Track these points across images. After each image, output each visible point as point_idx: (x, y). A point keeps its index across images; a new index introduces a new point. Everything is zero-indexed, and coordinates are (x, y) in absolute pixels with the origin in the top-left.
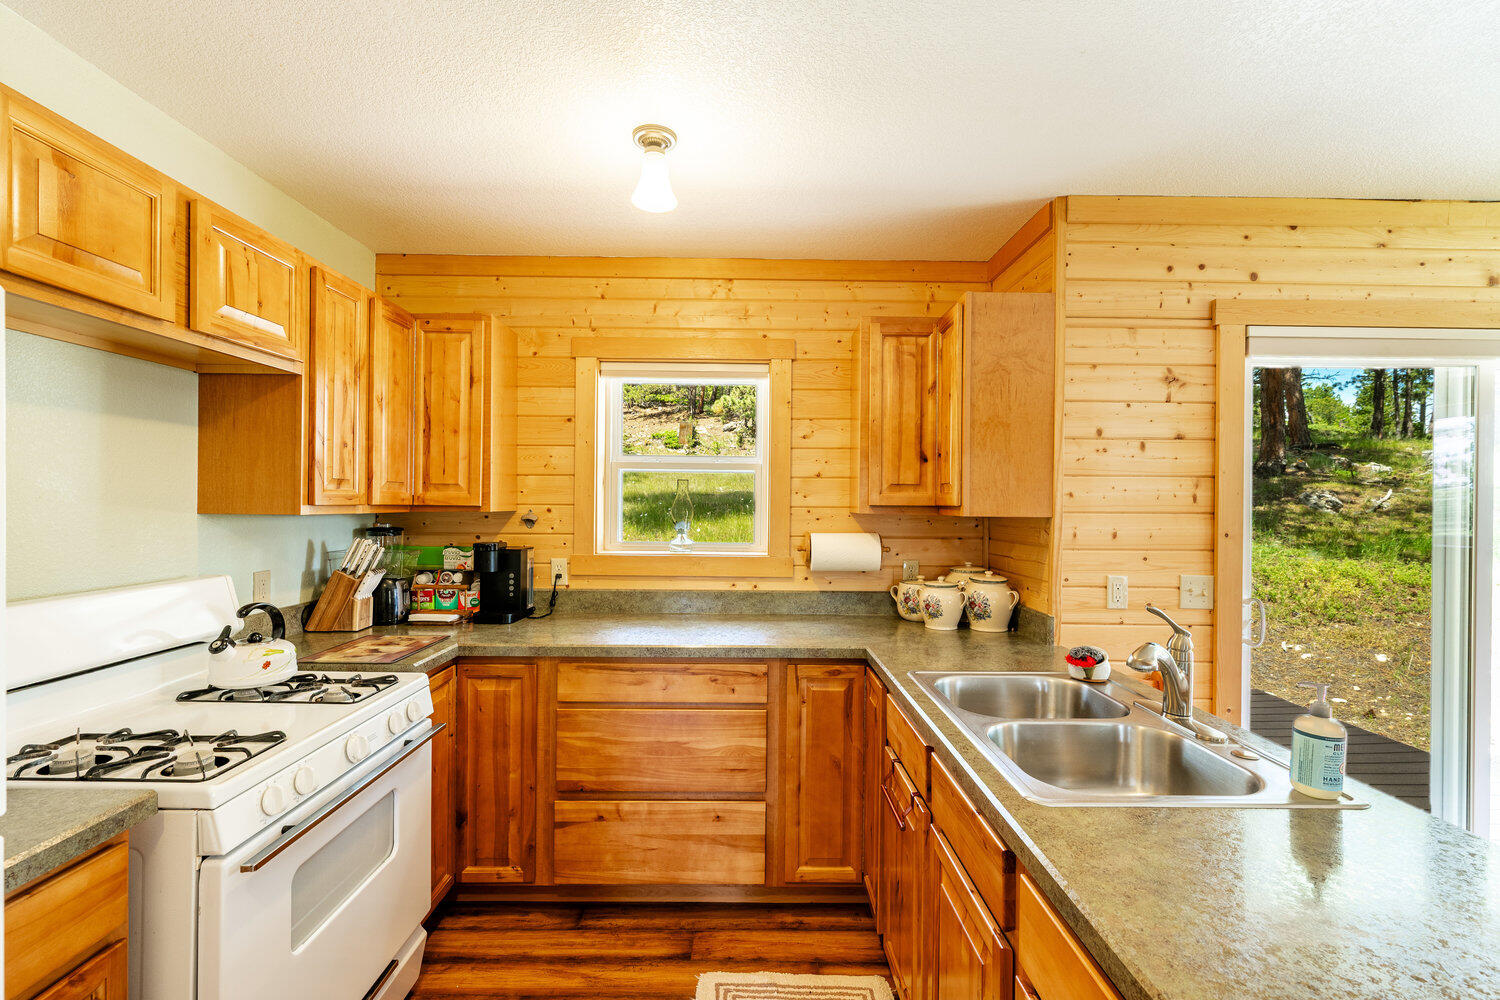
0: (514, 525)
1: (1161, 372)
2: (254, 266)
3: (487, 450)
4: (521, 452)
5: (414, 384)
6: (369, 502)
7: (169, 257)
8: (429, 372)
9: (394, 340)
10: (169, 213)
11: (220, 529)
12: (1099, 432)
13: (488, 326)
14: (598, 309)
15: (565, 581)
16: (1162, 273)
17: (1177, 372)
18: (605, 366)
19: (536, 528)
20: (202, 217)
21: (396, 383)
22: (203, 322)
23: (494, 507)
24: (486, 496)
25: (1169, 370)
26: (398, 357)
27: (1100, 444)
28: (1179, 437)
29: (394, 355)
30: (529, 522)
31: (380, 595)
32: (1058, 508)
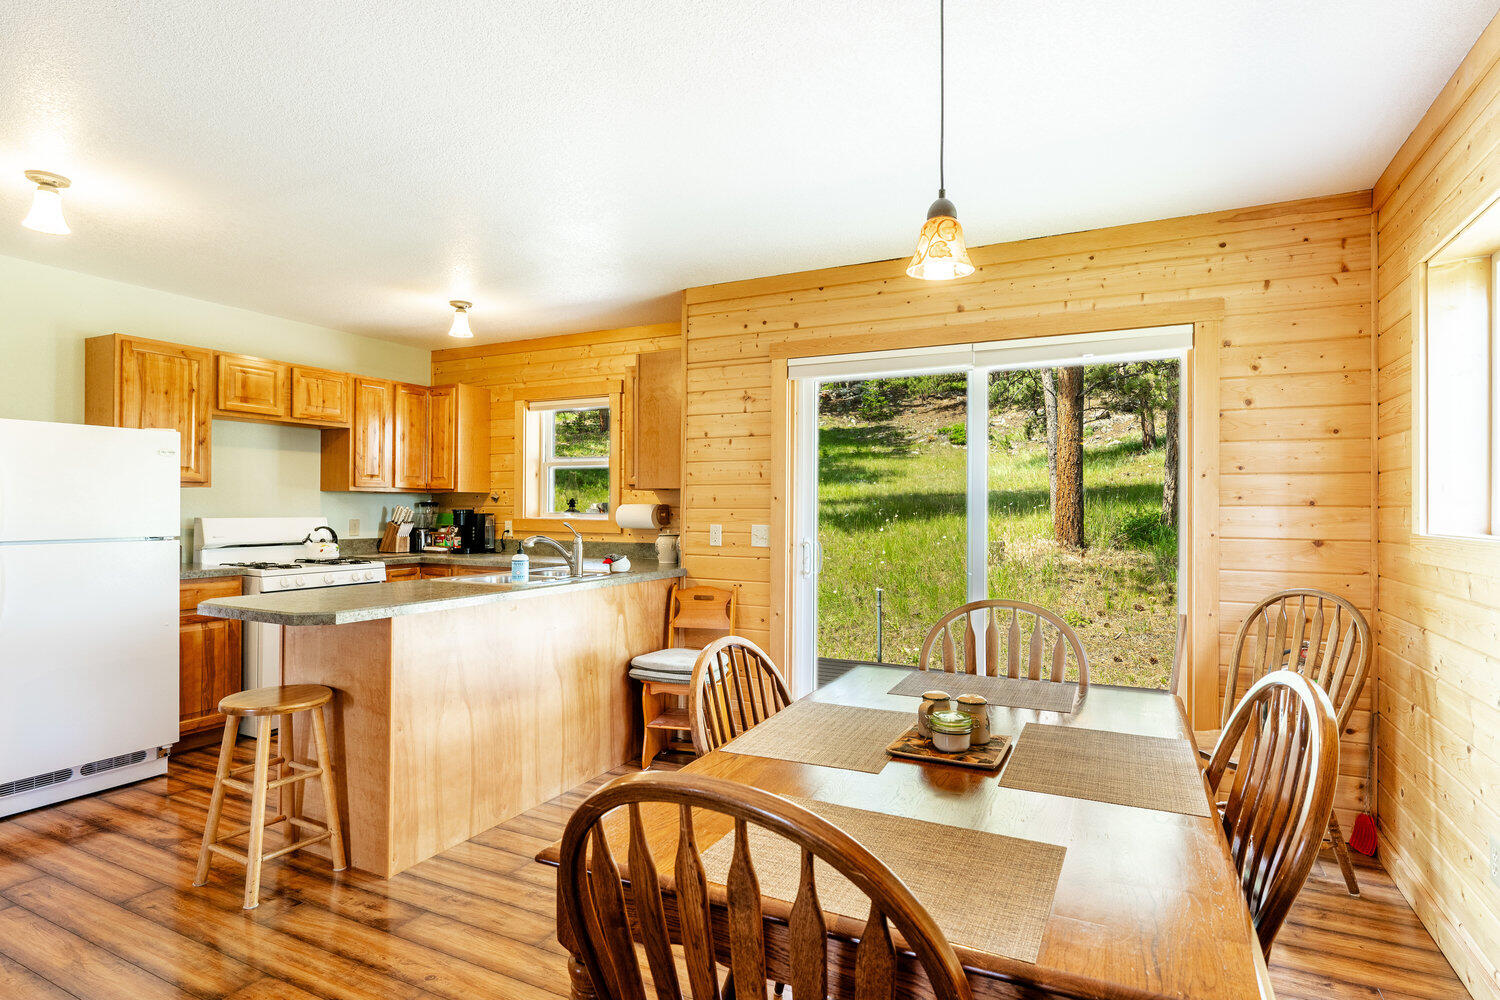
0: (489, 501)
1: (741, 393)
2: (321, 387)
3: (456, 458)
4: (492, 459)
5: (426, 425)
6: (394, 486)
7: (282, 392)
8: (433, 417)
9: (411, 404)
10: (282, 375)
11: (332, 499)
12: (706, 434)
13: (457, 390)
14: (527, 370)
15: (511, 534)
16: (741, 329)
17: (750, 393)
18: (531, 405)
19: (499, 503)
20: (296, 372)
21: (412, 425)
22: (297, 414)
23: (460, 489)
24: (456, 483)
25: (746, 392)
26: (414, 412)
27: (705, 442)
28: (751, 435)
29: (411, 411)
30: (495, 500)
31: (414, 535)
32: (683, 482)
